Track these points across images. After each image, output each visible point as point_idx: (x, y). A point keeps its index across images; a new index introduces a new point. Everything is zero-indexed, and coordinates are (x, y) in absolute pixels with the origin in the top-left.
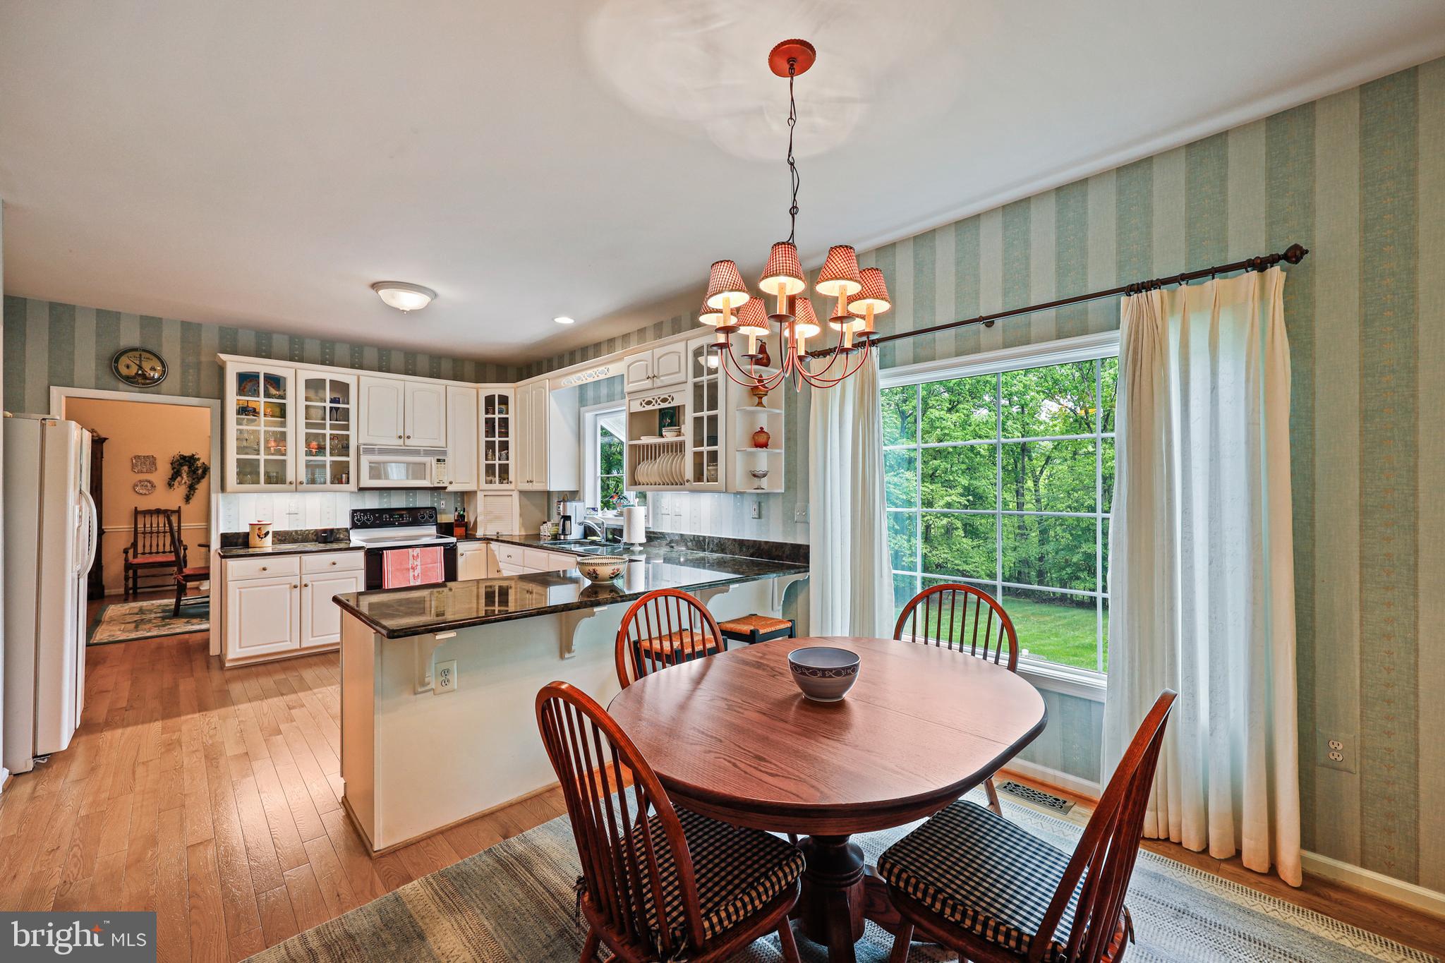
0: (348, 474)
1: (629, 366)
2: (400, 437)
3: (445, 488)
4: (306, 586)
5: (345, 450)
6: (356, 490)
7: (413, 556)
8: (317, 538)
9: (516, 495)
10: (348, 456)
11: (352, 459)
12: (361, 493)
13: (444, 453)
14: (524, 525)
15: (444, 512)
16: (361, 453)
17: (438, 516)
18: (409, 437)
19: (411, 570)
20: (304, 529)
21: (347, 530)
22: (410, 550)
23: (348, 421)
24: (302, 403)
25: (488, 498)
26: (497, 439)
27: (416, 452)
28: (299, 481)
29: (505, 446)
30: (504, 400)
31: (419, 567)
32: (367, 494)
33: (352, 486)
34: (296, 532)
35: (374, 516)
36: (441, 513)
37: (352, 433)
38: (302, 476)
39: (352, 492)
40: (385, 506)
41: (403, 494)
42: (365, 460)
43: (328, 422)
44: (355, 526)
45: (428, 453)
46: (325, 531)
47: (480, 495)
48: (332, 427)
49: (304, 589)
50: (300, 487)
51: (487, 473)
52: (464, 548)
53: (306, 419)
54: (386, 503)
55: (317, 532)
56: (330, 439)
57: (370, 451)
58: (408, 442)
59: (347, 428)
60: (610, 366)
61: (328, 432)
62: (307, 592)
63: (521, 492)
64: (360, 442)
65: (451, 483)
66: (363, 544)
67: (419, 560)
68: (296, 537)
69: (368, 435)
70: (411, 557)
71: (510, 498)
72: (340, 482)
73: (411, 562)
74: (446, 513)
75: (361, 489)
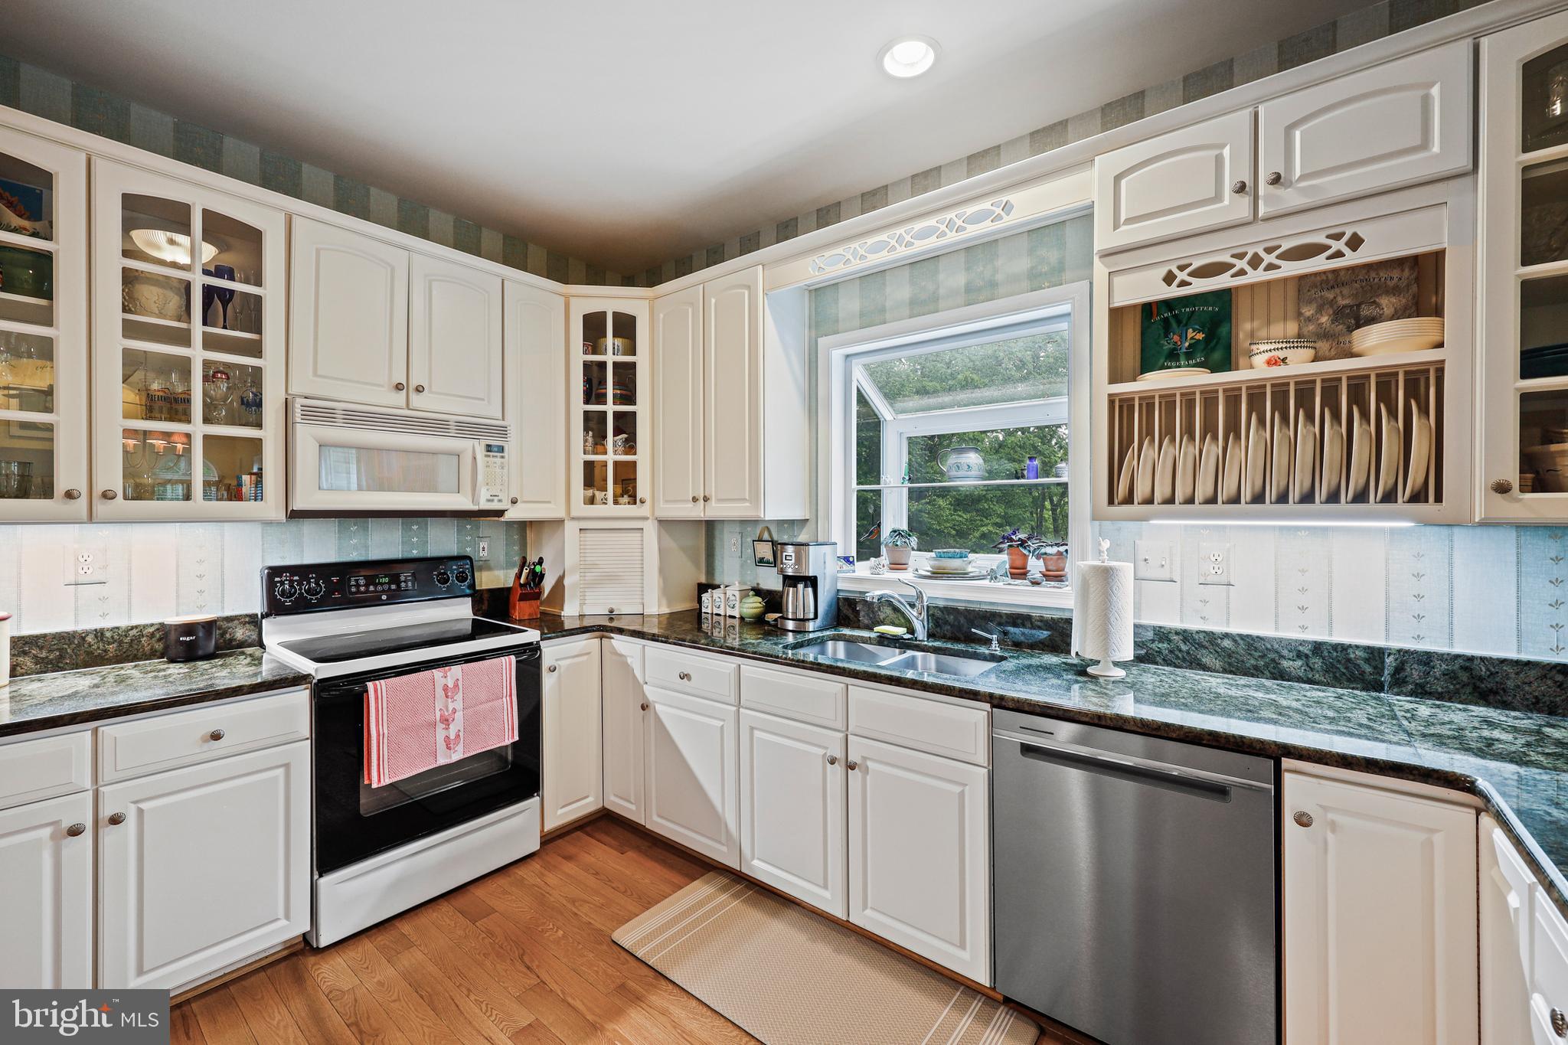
0: (259, 475)
1: (1118, 179)
2: (399, 387)
3: (500, 513)
4: (115, 820)
5: (251, 409)
6: (282, 516)
7: (446, 688)
8: (166, 648)
9: (651, 529)
10: (259, 425)
11: (270, 433)
12: (294, 526)
13: (502, 431)
14: (666, 592)
15: (486, 566)
16: (298, 418)
17: (477, 574)
18: (419, 389)
19: (440, 726)
20: (123, 623)
21: (254, 621)
22: (437, 673)
23: (259, 331)
24: (111, 265)
25: (589, 535)
26: (610, 408)
27: (436, 425)
28: (100, 487)
29: (626, 424)
30: (626, 326)
31: (459, 715)
32: (308, 527)
33: (272, 505)
34: (99, 634)
35: (328, 582)
36: (481, 569)
37: (270, 363)
38: (112, 477)
39: (268, 523)
40: (354, 556)
41: (397, 525)
42: (306, 435)
43: (197, 328)
44: (276, 607)
45: (468, 429)
46: (189, 628)
47: (571, 528)
48: (210, 343)
49: (109, 834)
50: (102, 508)
51: (589, 482)
52: (553, 652)
53: (125, 309)
54: (355, 547)
55: (164, 631)
56: (206, 378)
57: (320, 414)
58: (416, 400)
59: (255, 349)
60: (1013, 197)
61: (197, 354)
62: (118, 842)
63: (663, 523)
64: (293, 390)
65: (514, 502)
66: (307, 666)
67: (459, 697)
68: (97, 647)
69: (315, 374)
70: (439, 692)
71: (638, 535)
72: (235, 494)
73: (439, 705)
74: (489, 568)
75: (295, 515)
